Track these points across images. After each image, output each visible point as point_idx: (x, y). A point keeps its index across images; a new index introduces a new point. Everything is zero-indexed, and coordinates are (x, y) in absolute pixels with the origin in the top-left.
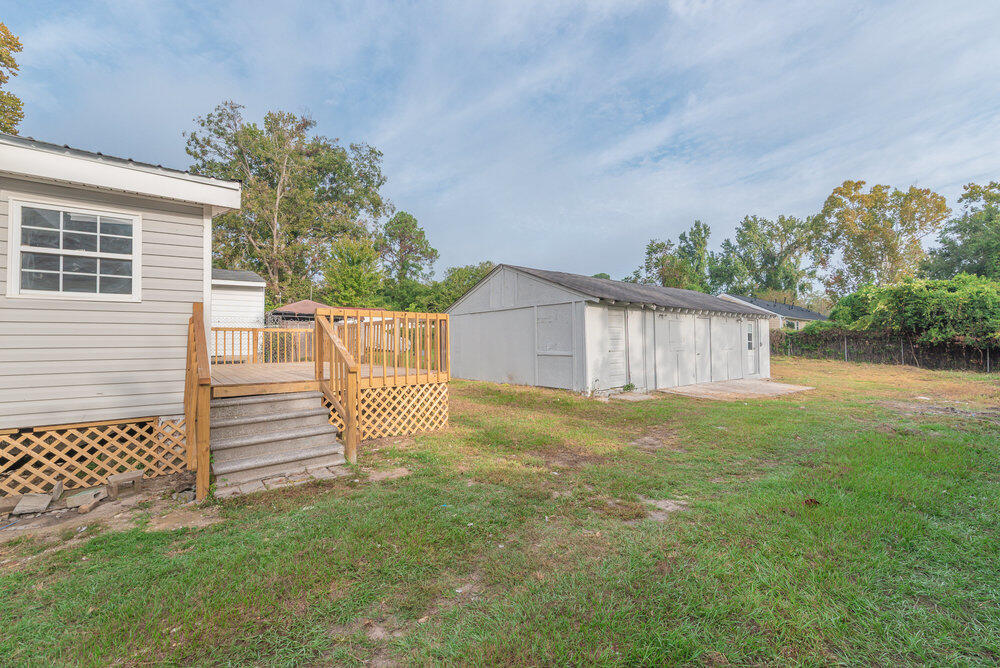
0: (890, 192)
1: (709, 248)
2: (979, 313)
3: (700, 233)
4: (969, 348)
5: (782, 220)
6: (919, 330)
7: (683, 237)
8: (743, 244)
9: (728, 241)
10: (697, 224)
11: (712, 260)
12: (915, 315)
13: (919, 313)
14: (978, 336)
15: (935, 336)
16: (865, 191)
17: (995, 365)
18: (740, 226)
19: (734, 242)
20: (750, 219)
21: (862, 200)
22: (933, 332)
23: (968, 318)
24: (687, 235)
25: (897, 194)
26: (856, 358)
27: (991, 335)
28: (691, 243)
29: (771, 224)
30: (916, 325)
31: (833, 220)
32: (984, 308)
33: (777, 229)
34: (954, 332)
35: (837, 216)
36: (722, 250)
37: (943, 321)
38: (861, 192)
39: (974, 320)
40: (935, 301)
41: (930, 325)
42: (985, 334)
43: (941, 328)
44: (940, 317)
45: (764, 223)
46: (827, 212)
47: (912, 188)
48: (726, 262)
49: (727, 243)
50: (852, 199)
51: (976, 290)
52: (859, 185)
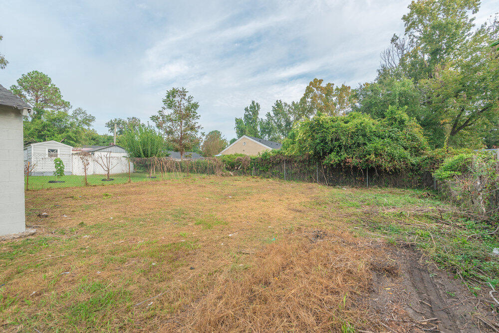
0: (334, 88)
1: (260, 117)
2: (361, 140)
3: (254, 108)
4: (355, 168)
5: (293, 103)
6: (325, 154)
7: (246, 109)
8: (276, 114)
9: (269, 113)
10: (253, 103)
11: (261, 123)
12: (322, 142)
13: (323, 140)
14: (361, 159)
15: (333, 158)
16: (324, 85)
17: (371, 181)
18: (274, 105)
19: (272, 114)
20: (279, 102)
21: (322, 89)
22: (332, 155)
23: (354, 144)
24: (249, 108)
25: (337, 89)
26: (291, 177)
27: (368, 157)
28: (250, 112)
29: (289, 106)
30: (323, 149)
31: (309, 100)
32: (364, 136)
33: (292, 109)
34: (346, 155)
35: (311, 98)
36: (266, 118)
37: (339, 146)
38: (321, 85)
39: (359, 145)
40: (334, 130)
41: (331, 151)
42: (365, 156)
43: (338, 152)
44: (336, 143)
45: (286, 104)
46: (306, 95)
47: (343, 85)
48: (268, 124)
49: (269, 115)
50: (317, 88)
51: (360, 121)
52: (321, 81)
